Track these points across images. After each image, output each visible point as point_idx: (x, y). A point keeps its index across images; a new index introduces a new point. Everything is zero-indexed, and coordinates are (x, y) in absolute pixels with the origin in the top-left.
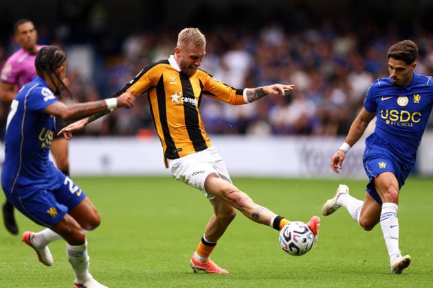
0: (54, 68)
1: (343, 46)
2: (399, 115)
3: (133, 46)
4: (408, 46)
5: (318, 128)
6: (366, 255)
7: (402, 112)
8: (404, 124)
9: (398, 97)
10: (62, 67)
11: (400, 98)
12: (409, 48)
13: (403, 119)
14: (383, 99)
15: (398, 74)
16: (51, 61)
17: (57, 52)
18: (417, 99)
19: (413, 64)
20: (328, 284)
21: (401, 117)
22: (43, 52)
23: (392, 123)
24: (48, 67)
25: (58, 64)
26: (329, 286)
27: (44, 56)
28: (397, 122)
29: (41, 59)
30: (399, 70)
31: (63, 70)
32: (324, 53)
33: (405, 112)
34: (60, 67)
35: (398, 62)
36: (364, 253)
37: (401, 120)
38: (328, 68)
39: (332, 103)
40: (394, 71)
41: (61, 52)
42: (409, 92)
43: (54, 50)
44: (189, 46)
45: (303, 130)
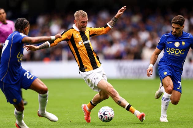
0: (23, 28)
1: (136, 19)
2: (175, 51)
3: (41, 20)
4: (181, 17)
5: (125, 56)
6: (148, 113)
7: (176, 49)
8: (176, 55)
9: (175, 42)
10: (27, 28)
11: (176, 43)
12: (181, 19)
13: (176, 53)
14: (168, 43)
15: (176, 31)
16: (22, 25)
17: (24, 21)
18: (183, 43)
19: (183, 26)
20: (131, 126)
21: (176, 52)
22: (18, 21)
23: (171, 54)
24: (20, 27)
25: (25, 26)
26: (131, 127)
27: (19, 23)
28: (173, 54)
29: (17, 24)
30: (177, 29)
31: (27, 29)
32: (128, 22)
33: (177, 49)
34: (26, 27)
35: (177, 25)
36: (147, 112)
37: (175, 53)
38: (129, 29)
39: (131, 45)
40: (175, 29)
41: (26, 21)
42: (180, 39)
43: (24, 20)
44: (80, 18)
45: (118, 57)
